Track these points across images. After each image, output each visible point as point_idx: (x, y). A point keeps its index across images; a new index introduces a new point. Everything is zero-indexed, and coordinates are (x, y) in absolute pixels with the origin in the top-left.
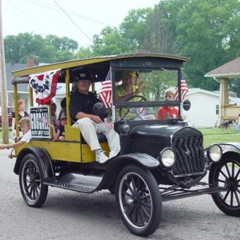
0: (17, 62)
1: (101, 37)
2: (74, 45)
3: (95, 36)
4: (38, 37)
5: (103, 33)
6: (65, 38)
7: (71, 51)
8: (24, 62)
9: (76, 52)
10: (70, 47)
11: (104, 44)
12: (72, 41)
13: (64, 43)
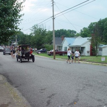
0: (60, 37)
1: (83, 30)
2: (75, 32)
3: (81, 30)
4: (65, 30)
5: (83, 29)
6: (73, 30)
7: (74, 34)
8: (61, 37)
9: (76, 34)
10: (74, 33)
11: (83, 32)
12: (75, 31)
13: (72, 32)
